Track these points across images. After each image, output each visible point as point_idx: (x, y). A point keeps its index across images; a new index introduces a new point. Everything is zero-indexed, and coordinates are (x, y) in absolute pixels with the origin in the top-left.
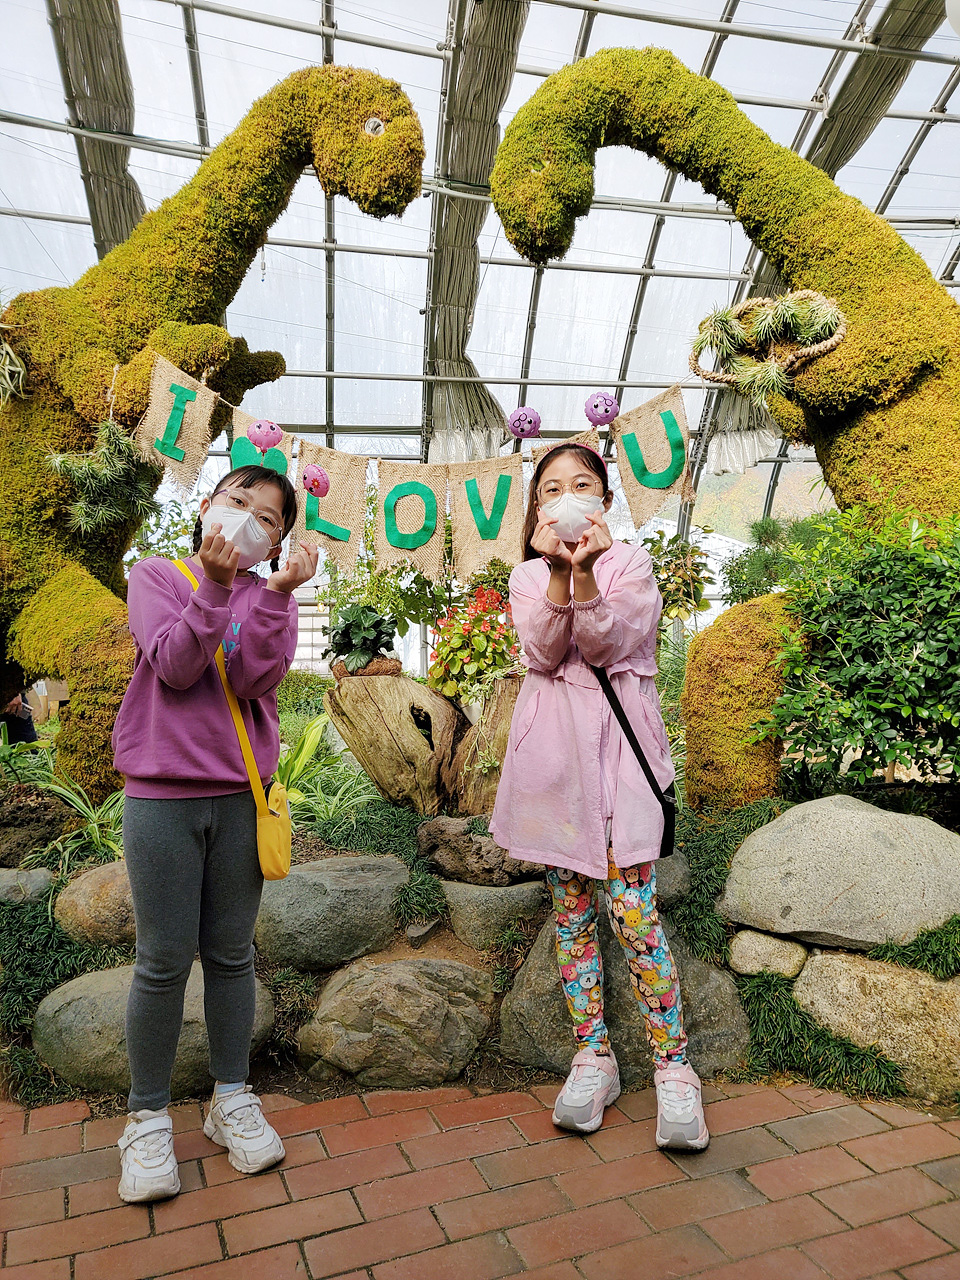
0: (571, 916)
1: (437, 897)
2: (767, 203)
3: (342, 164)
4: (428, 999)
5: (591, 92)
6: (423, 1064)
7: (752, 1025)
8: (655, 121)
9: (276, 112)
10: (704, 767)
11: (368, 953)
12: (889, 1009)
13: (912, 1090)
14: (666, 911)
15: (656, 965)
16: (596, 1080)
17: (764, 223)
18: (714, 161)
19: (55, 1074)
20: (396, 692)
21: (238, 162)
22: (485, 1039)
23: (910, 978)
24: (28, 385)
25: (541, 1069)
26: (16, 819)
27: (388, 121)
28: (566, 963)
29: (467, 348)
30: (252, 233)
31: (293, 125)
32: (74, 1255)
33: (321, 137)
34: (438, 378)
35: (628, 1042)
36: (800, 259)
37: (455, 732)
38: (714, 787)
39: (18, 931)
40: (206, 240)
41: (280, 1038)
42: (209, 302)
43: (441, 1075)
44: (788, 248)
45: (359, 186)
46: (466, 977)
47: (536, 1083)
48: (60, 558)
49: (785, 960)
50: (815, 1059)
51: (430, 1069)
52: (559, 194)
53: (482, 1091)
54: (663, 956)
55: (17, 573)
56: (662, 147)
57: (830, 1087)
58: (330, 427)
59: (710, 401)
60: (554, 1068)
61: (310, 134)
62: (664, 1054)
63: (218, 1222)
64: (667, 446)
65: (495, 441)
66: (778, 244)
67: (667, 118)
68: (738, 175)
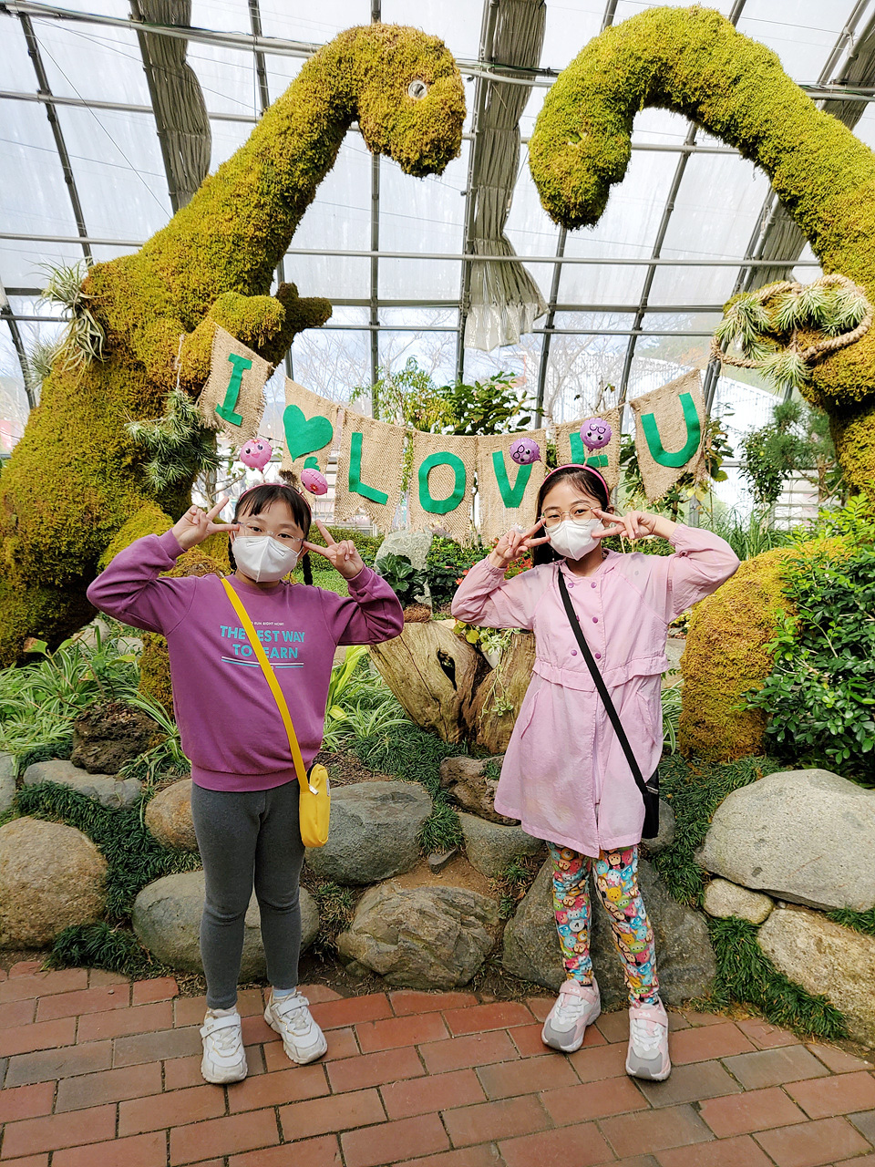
0: (564, 875)
1: (455, 830)
2: (805, 178)
3: (386, 128)
4: (445, 922)
5: (632, 61)
6: (441, 972)
7: (718, 962)
8: (696, 89)
9: (324, 77)
10: (697, 724)
11: (396, 875)
12: (840, 969)
13: (853, 1036)
14: (652, 858)
15: (633, 931)
16: (579, 1008)
17: (799, 198)
18: (754, 132)
19: (151, 954)
20: (425, 637)
21: (289, 128)
22: (491, 954)
23: (862, 945)
24: (107, 348)
25: (536, 983)
26: (112, 734)
27: (431, 83)
28: (559, 909)
29: (505, 227)
30: (302, 195)
31: (340, 90)
32: (169, 1129)
33: (366, 100)
34: (477, 257)
35: (609, 970)
36: (833, 239)
37: (476, 676)
38: (704, 743)
39: (118, 833)
40: (260, 206)
41: (324, 941)
42: (263, 264)
43: (453, 982)
44: (822, 225)
45: (401, 151)
46: (476, 904)
47: (531, 995)
48: (138, 500)
49: (753, 910)
50: (770, 1000)
51: (444, 977)
52: (594, 167)
53: (486, 999)
54: (640, 923)
55: (103, 515)
56: (702, 115)
57: (781, 1024)
58: (374, 302)
59: (743, 276)
60: (546, 984)
61: (356, 98)
62: (637, 996)
63: (276, 1107)
64: (684, 427)
65: (529, 316)
66: (812, 220)
67: (709, 86)
68: (777, 148)
